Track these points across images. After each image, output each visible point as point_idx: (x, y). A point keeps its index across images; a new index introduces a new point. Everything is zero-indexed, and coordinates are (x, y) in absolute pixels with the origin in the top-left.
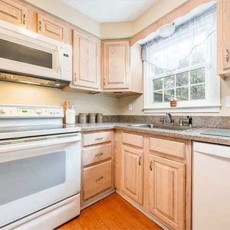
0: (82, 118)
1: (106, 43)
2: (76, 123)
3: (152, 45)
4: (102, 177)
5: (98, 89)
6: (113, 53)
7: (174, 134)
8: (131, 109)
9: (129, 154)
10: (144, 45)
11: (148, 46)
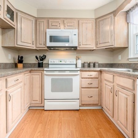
0: (85, 64)
1: (98, 20)
2: (82, 67)
3: (134, 9)
4: (92, 97)
5: (93, 48)
6: (103, 24)
7: (127, 73)
8: (120, 59)
9: (107, 86)
10: (128, 11)
11: (131, 11)
